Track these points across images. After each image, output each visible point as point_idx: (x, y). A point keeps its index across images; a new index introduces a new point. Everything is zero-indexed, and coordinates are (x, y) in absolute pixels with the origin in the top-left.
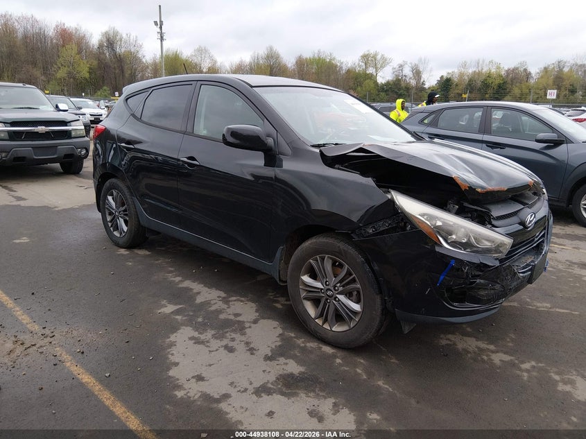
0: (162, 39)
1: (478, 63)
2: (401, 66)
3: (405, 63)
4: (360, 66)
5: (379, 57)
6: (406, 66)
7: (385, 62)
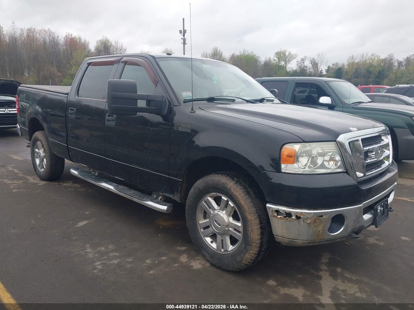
0: (184, 43)
1: (363, 56)
2: (303, 60)
3: (306, 57)
4: (275, 60)
5: (287, 54)
6: (306, 60)
7: (291, 57)
